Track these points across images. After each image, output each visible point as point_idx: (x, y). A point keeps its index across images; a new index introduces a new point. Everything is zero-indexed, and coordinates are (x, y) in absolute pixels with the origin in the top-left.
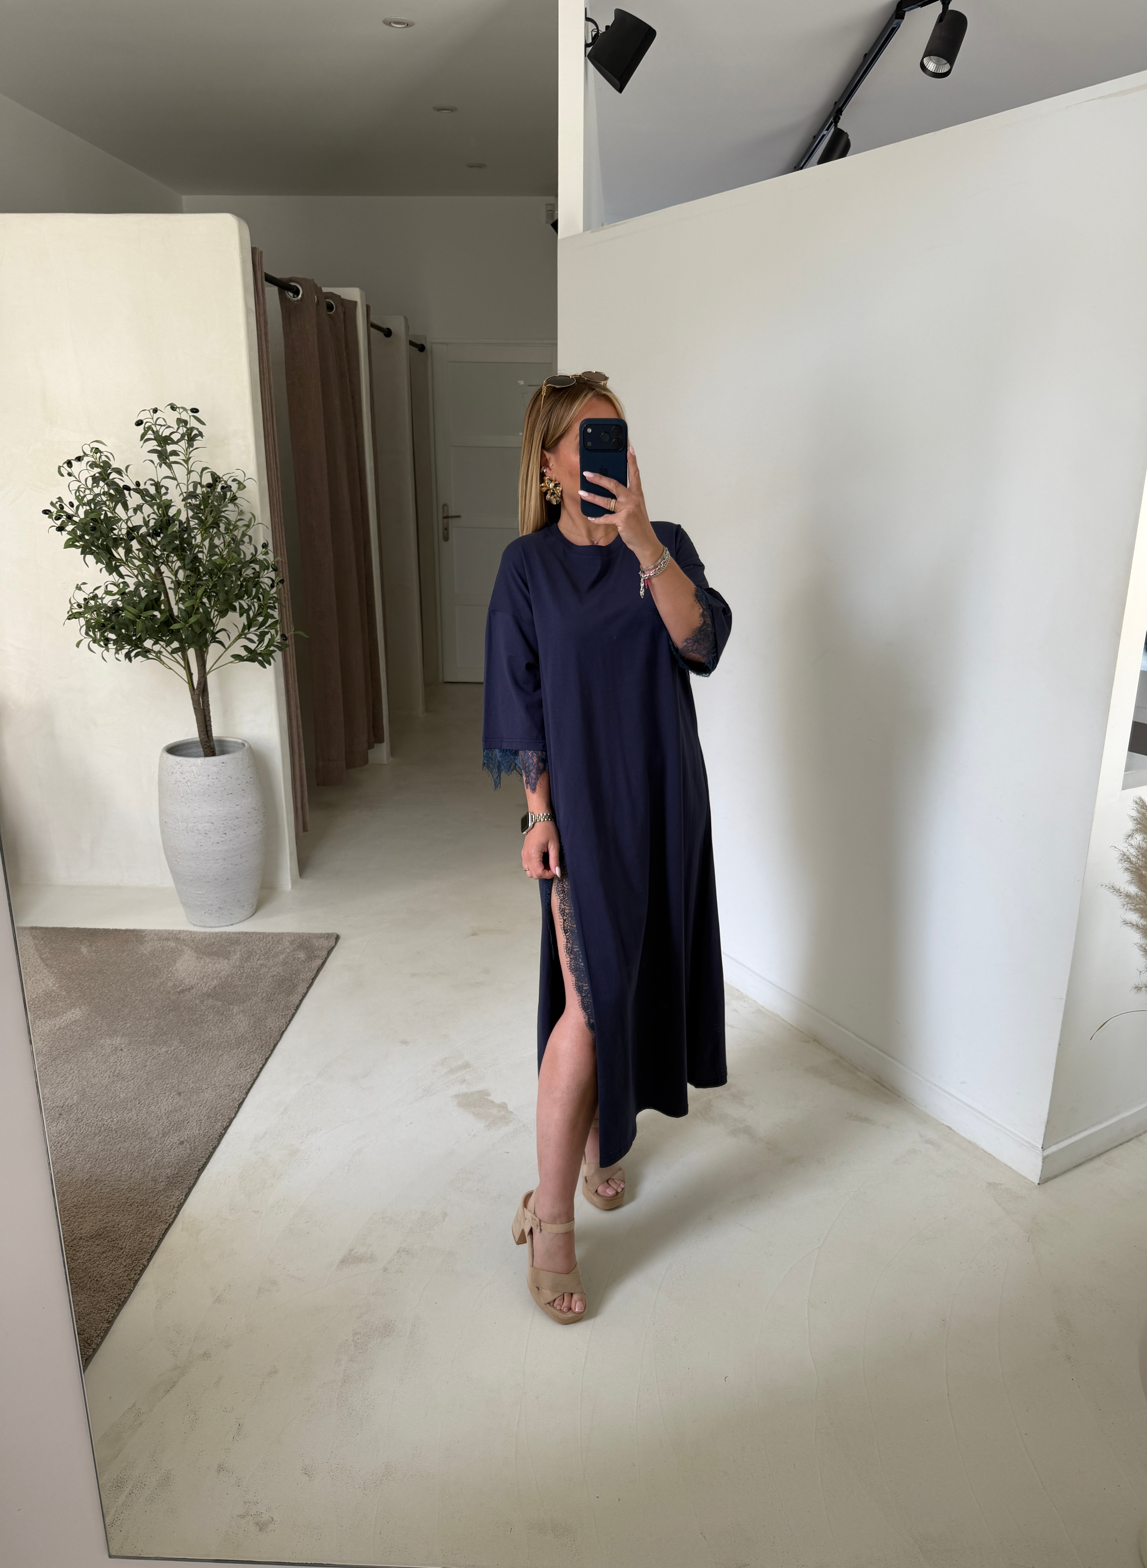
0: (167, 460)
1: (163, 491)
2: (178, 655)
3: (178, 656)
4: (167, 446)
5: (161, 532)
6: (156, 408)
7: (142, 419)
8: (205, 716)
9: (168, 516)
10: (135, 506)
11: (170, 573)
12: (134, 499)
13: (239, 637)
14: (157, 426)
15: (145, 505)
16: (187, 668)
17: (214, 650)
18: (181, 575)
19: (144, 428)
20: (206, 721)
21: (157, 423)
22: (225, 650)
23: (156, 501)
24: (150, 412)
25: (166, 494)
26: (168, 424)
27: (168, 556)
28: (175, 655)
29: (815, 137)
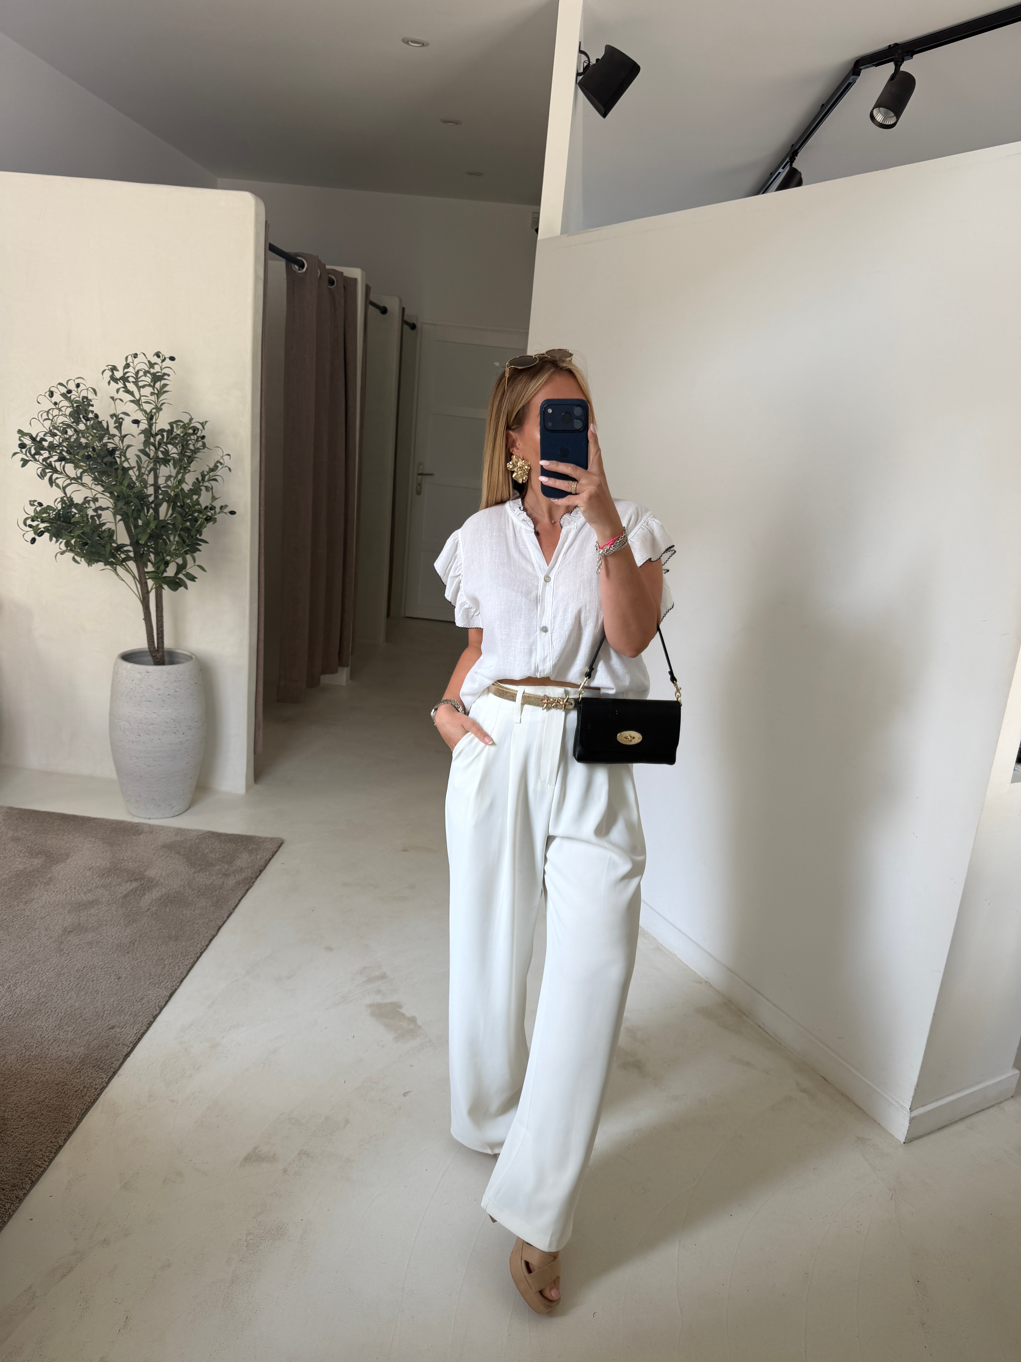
29: (772, 174)
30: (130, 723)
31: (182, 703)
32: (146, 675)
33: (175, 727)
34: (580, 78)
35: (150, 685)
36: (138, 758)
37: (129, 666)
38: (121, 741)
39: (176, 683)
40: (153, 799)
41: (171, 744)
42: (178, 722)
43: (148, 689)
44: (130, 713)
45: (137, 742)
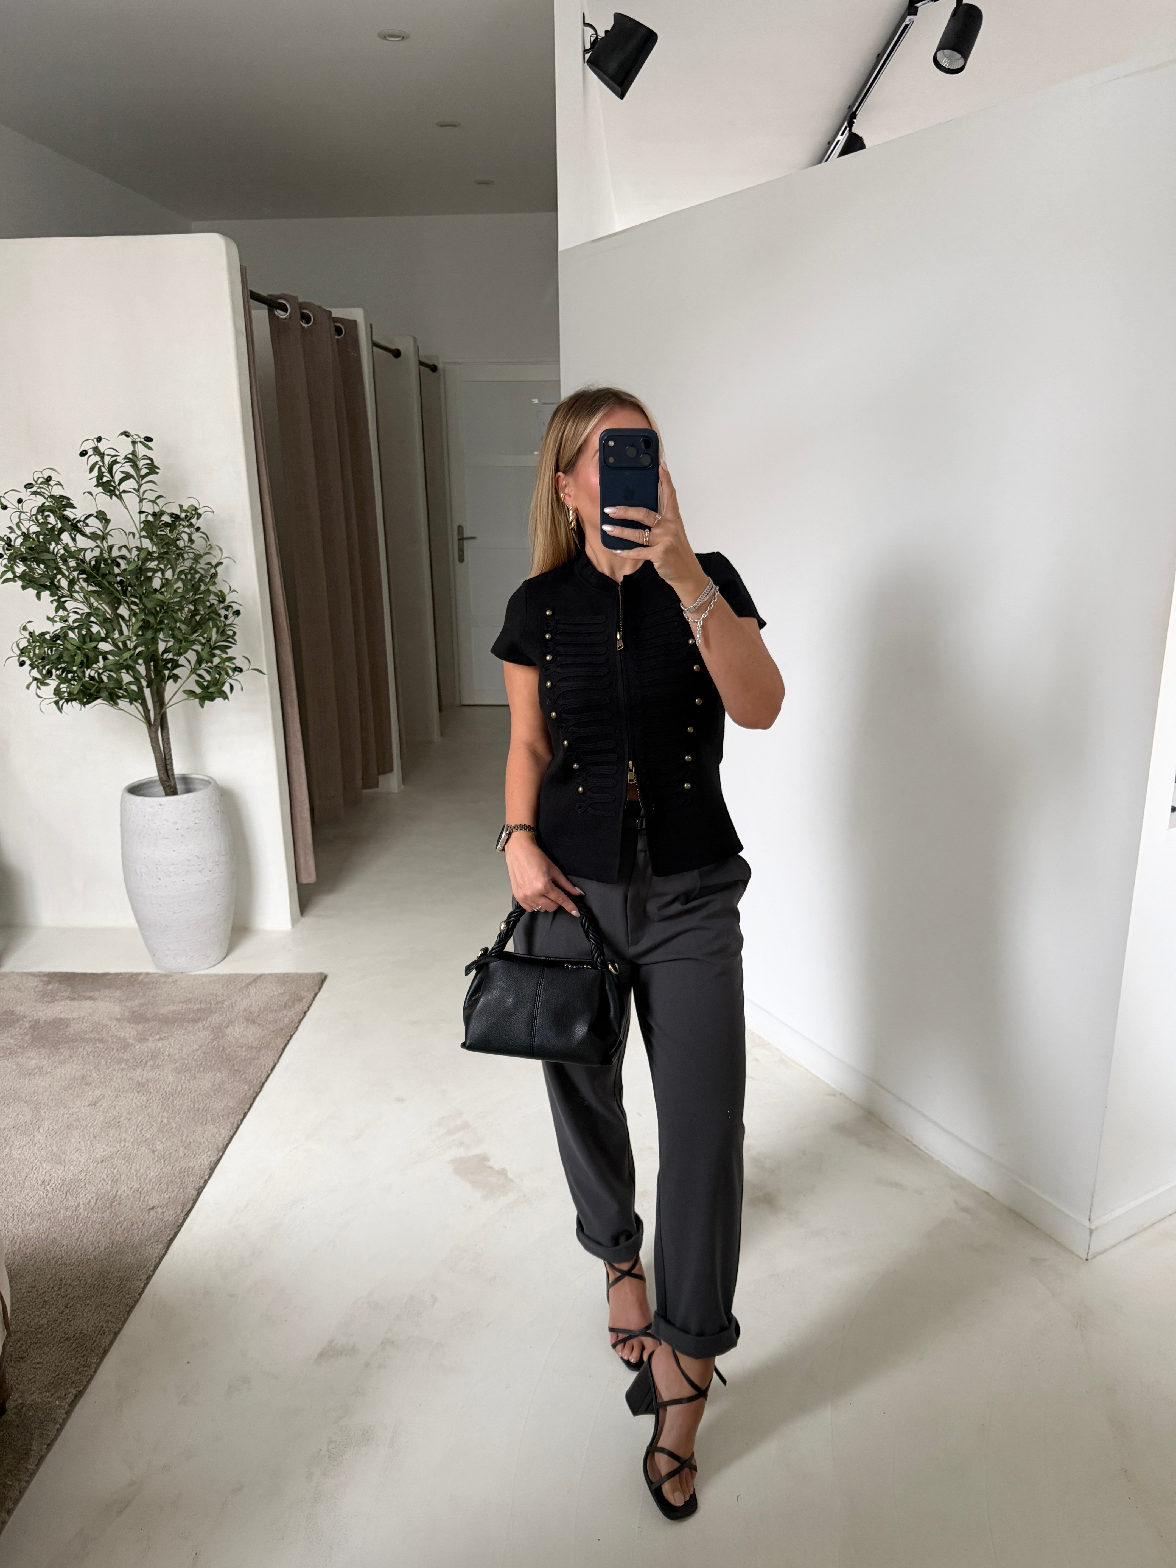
6: (101, 437)
7: (86, 449)
8: (165, 754)
13: (192, 672)
20: (163, 760)
22: (180, 687)
29: (830, 143)
30: (147, 866)
32: (159, 808)
33: (200, 865)
34: (588, 55)
35: (166, 820)
36: (160, 905)
37: (138, 799)
38: (139, 887)
39: (194, 814)
41: (197, 885)
42: (203, 858)
43: (164, 825)
44: (145, 854)
45: (157, 886)
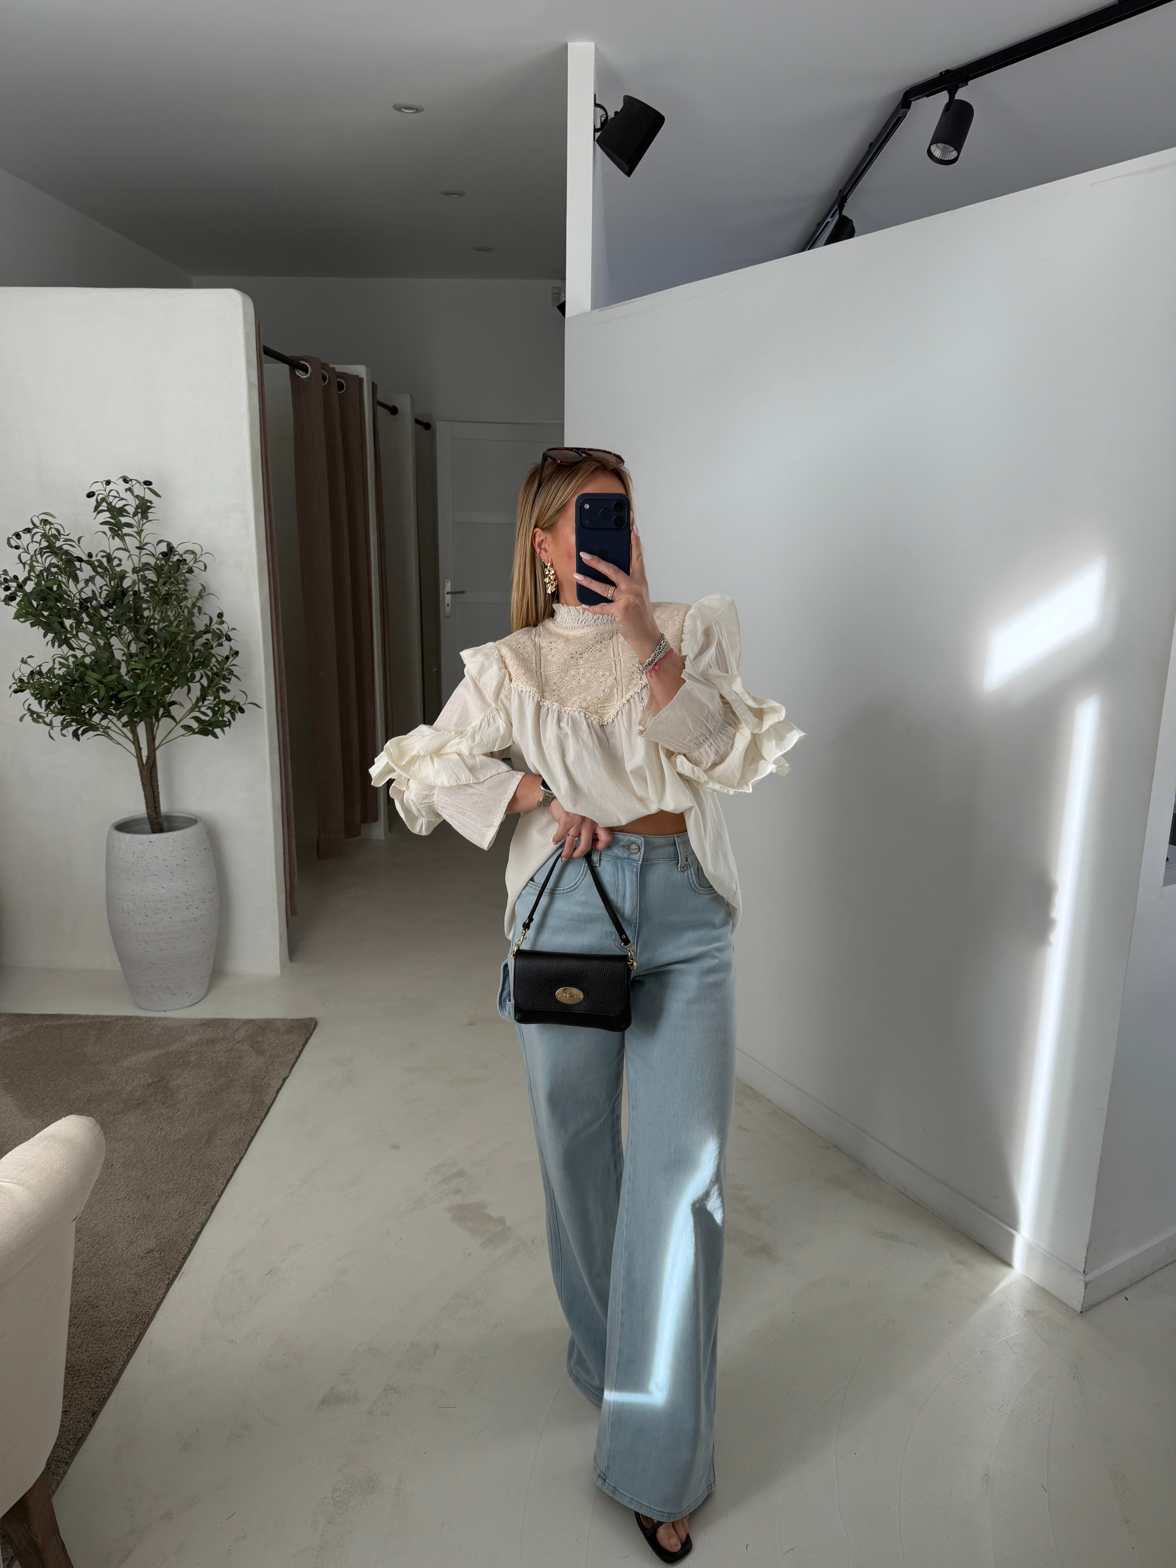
0: (120, 532)
1: (116, 562)
2: (128, 729)
3: (126, 731)
4: (120, 518)
5: (114, 604)
6: (109, 480)
7: (94, 491)
8: (154, 792)
9: (123, 587)
10: (88, 578)
11: (122, 645)
12: (86, 572)
13: (192, 710)
14: (110, 497)
15: (98, 576)
16: (136, 742)
17: (165, 724)
18: (133, 649)
19: (97, 500)
20: (154, 797)
21: (110, 494)
22: (175, 724)
23: (109, 572)
24: (103, 484)
25: (119, 565)
26: (121, 496)
27: (120, 628)
28: (124, 729)
29: (820, 225)
30: (135, 903)
31: (192, 873)
32: (146, 845)
33: (187, 902)
34: (598, 134)
35: (156, 857)
36: (147, 942)
37: (128, 837)
39: (184, 851)
40: (168, 988)
41: (184, 922)
42: (190, 895)
43: (153, 861)
44: (133, 891)
45: (145, 923)
